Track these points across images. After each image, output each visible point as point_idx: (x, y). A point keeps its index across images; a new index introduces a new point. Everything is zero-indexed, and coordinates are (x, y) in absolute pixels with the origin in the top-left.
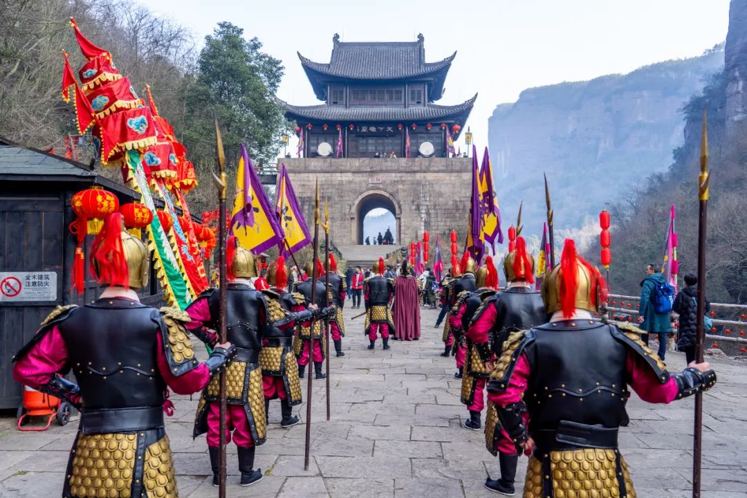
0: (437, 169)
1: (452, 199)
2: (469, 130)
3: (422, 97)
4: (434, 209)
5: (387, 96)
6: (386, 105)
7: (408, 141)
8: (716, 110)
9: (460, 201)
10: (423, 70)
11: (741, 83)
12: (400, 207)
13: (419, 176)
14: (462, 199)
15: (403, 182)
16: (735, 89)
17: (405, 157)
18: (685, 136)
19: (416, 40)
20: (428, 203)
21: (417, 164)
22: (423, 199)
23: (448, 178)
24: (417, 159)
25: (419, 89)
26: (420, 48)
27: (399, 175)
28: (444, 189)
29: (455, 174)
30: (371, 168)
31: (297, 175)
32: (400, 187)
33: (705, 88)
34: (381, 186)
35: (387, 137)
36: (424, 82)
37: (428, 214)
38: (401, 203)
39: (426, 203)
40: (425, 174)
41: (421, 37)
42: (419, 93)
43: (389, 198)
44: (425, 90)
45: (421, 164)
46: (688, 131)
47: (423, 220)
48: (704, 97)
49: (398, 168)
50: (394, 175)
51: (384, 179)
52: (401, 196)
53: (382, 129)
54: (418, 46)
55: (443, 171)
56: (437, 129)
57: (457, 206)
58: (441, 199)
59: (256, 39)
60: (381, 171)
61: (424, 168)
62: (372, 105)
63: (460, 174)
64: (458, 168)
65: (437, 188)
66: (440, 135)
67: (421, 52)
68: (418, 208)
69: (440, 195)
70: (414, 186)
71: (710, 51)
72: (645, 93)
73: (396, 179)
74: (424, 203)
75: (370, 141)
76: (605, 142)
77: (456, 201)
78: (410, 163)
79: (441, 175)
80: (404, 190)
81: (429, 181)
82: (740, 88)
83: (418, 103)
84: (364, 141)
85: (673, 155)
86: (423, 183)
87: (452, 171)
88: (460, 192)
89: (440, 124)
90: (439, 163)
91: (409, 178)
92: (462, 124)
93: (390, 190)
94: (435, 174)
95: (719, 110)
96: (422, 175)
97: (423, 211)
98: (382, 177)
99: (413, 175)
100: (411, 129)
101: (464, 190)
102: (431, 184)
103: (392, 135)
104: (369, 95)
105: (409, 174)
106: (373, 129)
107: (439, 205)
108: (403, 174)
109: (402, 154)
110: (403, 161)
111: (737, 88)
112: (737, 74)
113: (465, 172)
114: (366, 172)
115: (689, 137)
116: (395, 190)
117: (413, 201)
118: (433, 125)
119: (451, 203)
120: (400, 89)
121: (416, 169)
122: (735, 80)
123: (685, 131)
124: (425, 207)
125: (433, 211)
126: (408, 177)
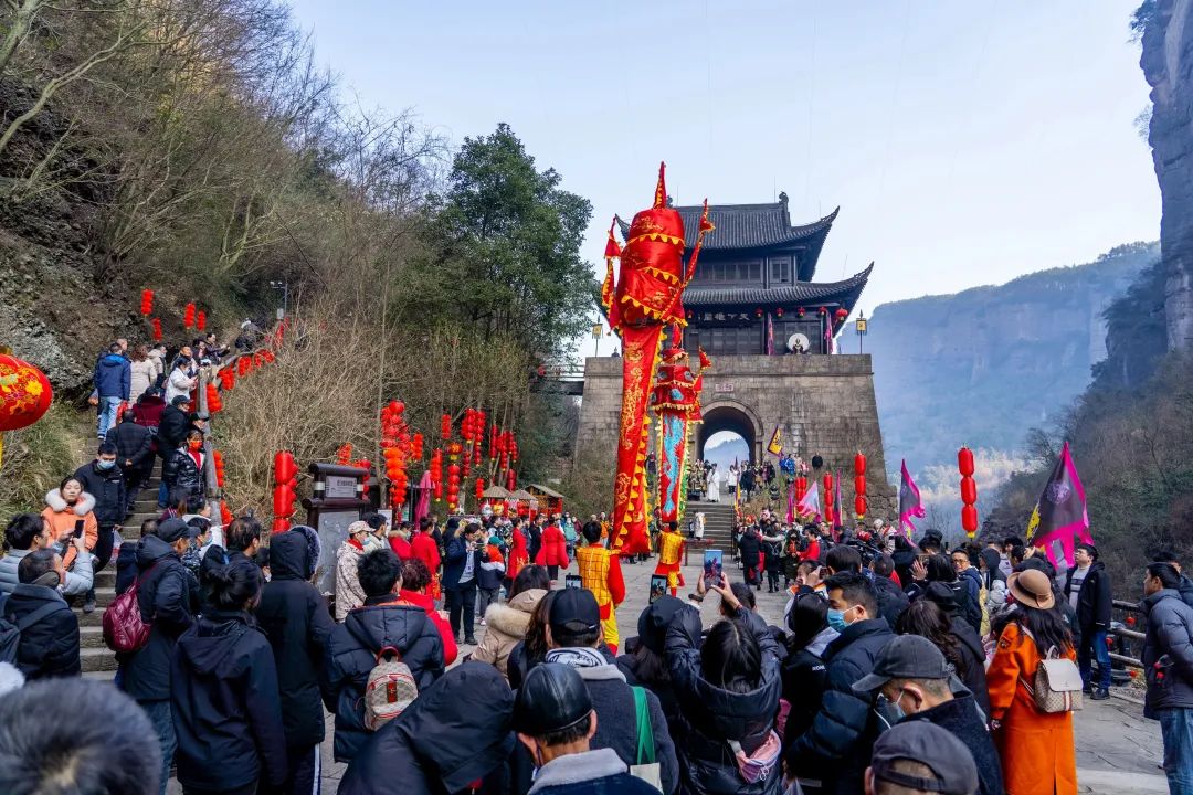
0: (814, 371)
1: (838, 414)
2: (861, 315)
3: (790, 273)
4: (813, 429)
5: (738, 273)
6: (737, 285)
7: (771, 330)
8: (1149, 314)
9: (852, 418)
10: (789, 235)
11: (1187, 279)
12: (761, 427)
13: (788, 381)
14: (854, 415)
15: (764, 390)
16: (1178, 287)
17: (766, 353)
18: (1108, 347)
19: (778, 200)
20: (802, 421)
21: (784, 364)
22: (795, 414)
23: (832, 384)
24: (785, 357)
25: (784, 262)
26: (783, 211)
27: (761, 379)
28: (826, 400)
29: (842, 378)
30: (720, 370)
31: (613, 380)
32: (761, 396)
33: (1130, 288)
34: (733, 396)
35: (740, 328)
36: (791, 253)
37: (803, 436)
38: (763, 420)
39: (799, 420)
40: (798, 379)
41: (784, 197)
42: (785, 266)
43: (744, 413)
44: (791, 263)
45: (791, 365)
46: (1111, 342)
47: (796, 445)
48: (1129, 299)
49: (758, 370)
50: (751, 380)
51: (737, 385)
52: (763, 410)
53: (733, 316)
54: (781, 208)
55: (825, 375)
56: (812, 316)
57: (846, 425)
58: (822, 415)
59: (552, 170)
60: (733, 375)
61: (795, 369)
62: (717, 286)
63: (849, 379)
64: (846, 370)
65: (815, 398)
66: (817, 324)
67: (785, 216)
68: (788, 428)
69: (822, 408)
70: (781, 396)
71: (1105, 256)
72: (1026, 306)
73: (754, 386)
74: (796, 421)
75: (715, 334)
76: (980, 364)
77: (846, 418)
78: (776, 363)
79: (822, 379)
80: (767, 402)
81: (804, 388)
82: (1186, 285)
83: (783, 281)
84: (708, 334)
85: (1091, 372)
86: (795, 390)
87: (838, 374)
88: (851, 405)
89: (817, 309)
90: (818, 362)
91: (774, 385)
92: (849, 307)
93: (746, 400)
94: (814, 379)
95: (1152, 314)
96: (793, 379)
97: (797, 433)
98: (733, 383)
99: (780, 380)
100: (775, 316)
101: (857, 402)
102: (807, 393)
103: (746, 325)
104: (714, 271)
105: (774, 379)
106: (720, 317)
107: (819, 423)
108: (766, 379)
109: (764, 350)
110: (765, 361)
111: (1182, 283)
112: (1180, 266)
113: (858, 375)
114: (711, 376)
115: (1114, 349)
116: (754, 401)
117: (780, 418)
118: (808, 310)
119: (838, 420)
120: (757, 263)
121: (784, 370)
122: (1178, 274)
123: (1107, 341)
124: (798, 427)
125: (811, 432)
126: (774, 383)
